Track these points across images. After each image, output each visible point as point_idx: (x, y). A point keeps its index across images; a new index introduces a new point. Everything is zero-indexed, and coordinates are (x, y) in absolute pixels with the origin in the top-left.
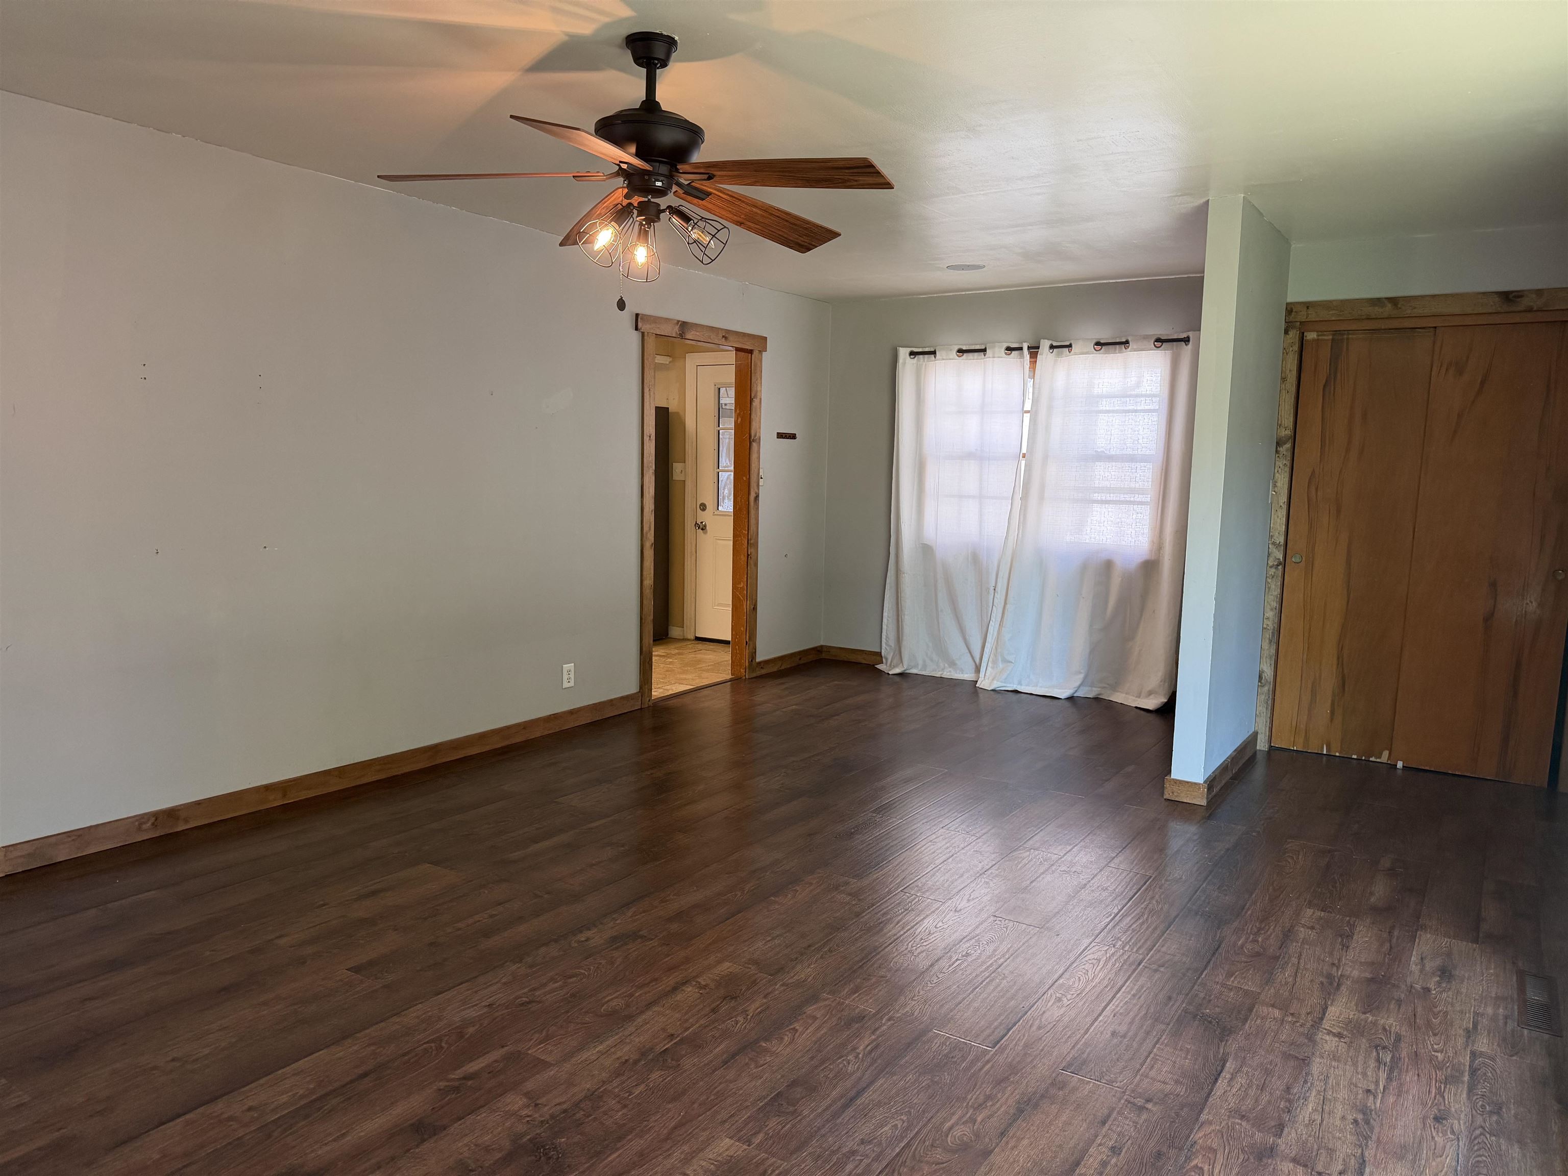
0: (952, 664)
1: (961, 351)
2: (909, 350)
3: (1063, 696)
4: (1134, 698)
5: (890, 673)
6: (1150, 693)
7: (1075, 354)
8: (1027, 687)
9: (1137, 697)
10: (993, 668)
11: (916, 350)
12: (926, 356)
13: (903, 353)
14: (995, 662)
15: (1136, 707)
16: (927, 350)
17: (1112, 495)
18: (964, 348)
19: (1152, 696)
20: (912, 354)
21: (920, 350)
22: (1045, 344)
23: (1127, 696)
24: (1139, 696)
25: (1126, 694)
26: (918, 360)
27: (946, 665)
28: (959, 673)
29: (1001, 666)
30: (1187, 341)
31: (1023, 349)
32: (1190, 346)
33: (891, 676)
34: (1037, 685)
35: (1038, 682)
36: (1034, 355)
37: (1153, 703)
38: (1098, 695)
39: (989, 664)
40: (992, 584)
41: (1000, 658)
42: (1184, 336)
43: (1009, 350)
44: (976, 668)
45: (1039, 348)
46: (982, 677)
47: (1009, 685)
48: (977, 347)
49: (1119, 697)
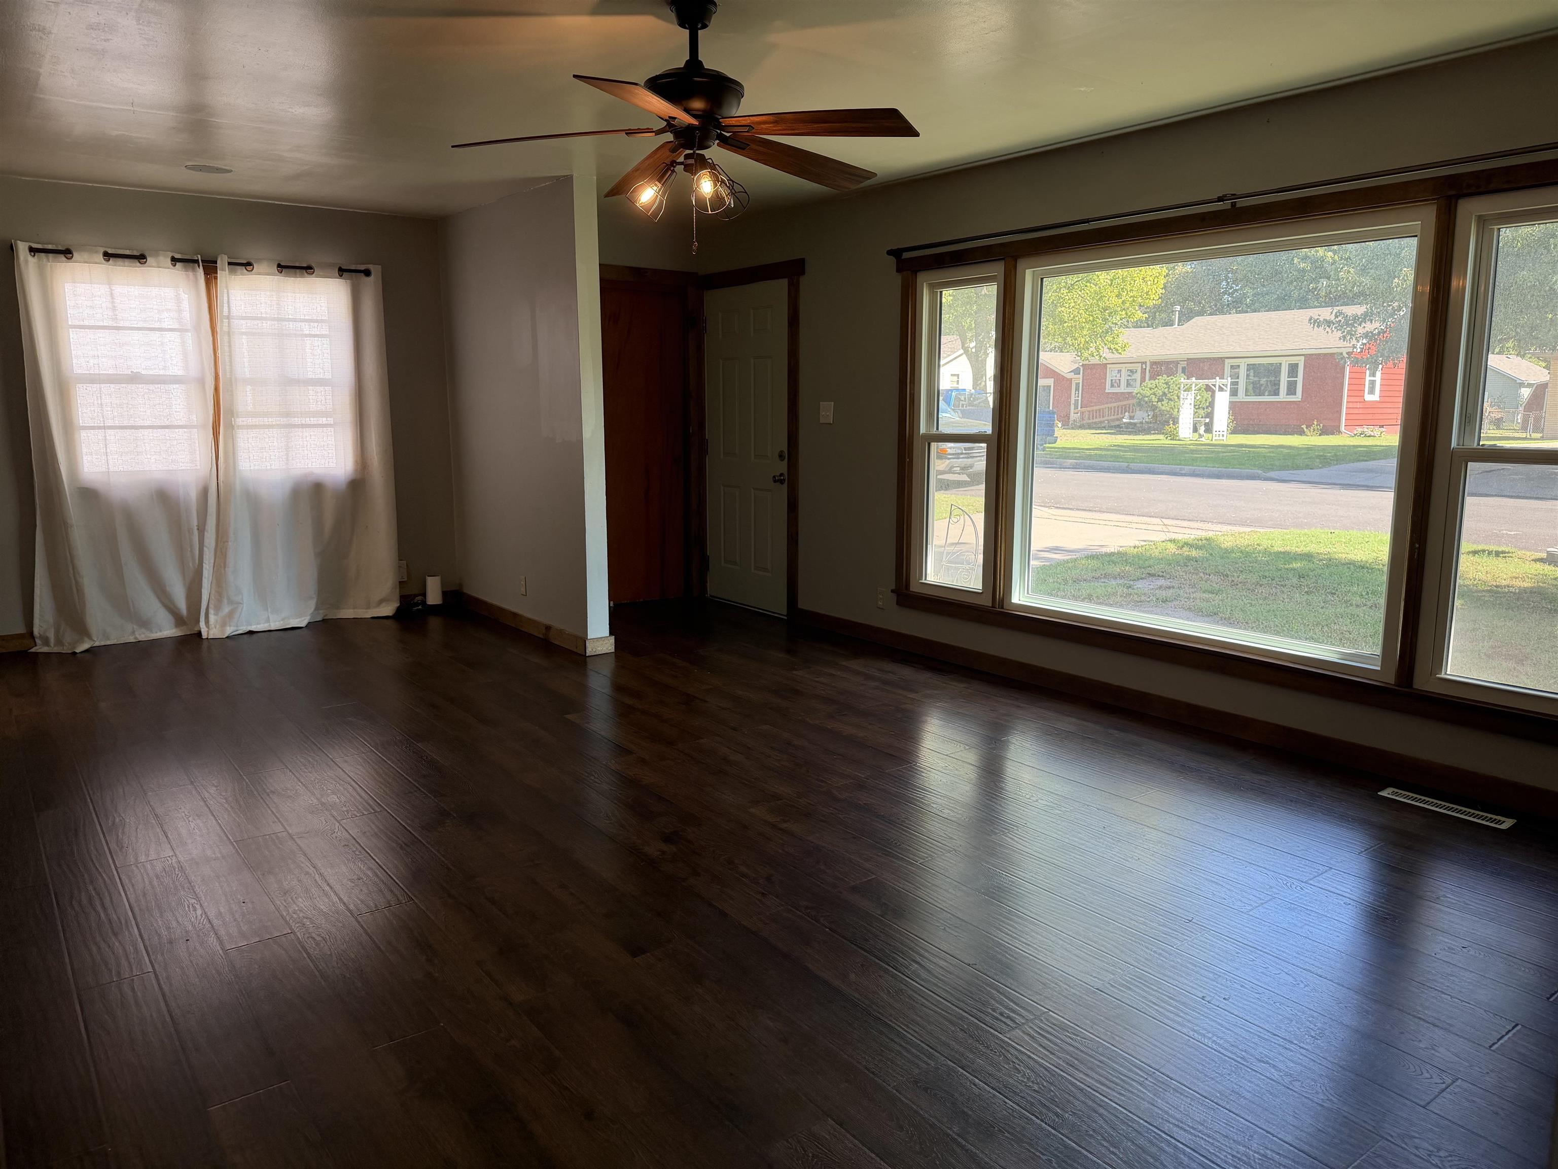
0: (145, 624)
1: (108, 256)
2: (29, 245)
3: (303, 624)
4: (365, 610)
5: (77, 651)
6: (381, 602)
7: (258, 273)
8: (258, 626)
10: (216, 614)
11: (35, 246)
12: (50, 255)
13: (22, 248)
14: (218, 609)
15: (373, 618)
16: (50, 247)
18: (110, 251)
19: (384, 604)
20: (32, 250)
22: (225, 260)
24: (368, 607)
26: (39, 259)
28: (156, 633)
29: (226, 609)
30: (367, 273)
31: (196, 261)
32: (372, 278)
33: (78, 655)
34: (268, 620)
35: (269, 617)
36: (210, 269)
37: (388, 610)
38: (325, 616)
39: (211, 611)
40: (195, 522)
41: (225, 601)
42: (362, 267)
43: (174, 260)
44: (179, 620)
45: (216, 262)
46: (204, 626)
47: (242, 628)
48: (128, 252)
49: (347, 613)
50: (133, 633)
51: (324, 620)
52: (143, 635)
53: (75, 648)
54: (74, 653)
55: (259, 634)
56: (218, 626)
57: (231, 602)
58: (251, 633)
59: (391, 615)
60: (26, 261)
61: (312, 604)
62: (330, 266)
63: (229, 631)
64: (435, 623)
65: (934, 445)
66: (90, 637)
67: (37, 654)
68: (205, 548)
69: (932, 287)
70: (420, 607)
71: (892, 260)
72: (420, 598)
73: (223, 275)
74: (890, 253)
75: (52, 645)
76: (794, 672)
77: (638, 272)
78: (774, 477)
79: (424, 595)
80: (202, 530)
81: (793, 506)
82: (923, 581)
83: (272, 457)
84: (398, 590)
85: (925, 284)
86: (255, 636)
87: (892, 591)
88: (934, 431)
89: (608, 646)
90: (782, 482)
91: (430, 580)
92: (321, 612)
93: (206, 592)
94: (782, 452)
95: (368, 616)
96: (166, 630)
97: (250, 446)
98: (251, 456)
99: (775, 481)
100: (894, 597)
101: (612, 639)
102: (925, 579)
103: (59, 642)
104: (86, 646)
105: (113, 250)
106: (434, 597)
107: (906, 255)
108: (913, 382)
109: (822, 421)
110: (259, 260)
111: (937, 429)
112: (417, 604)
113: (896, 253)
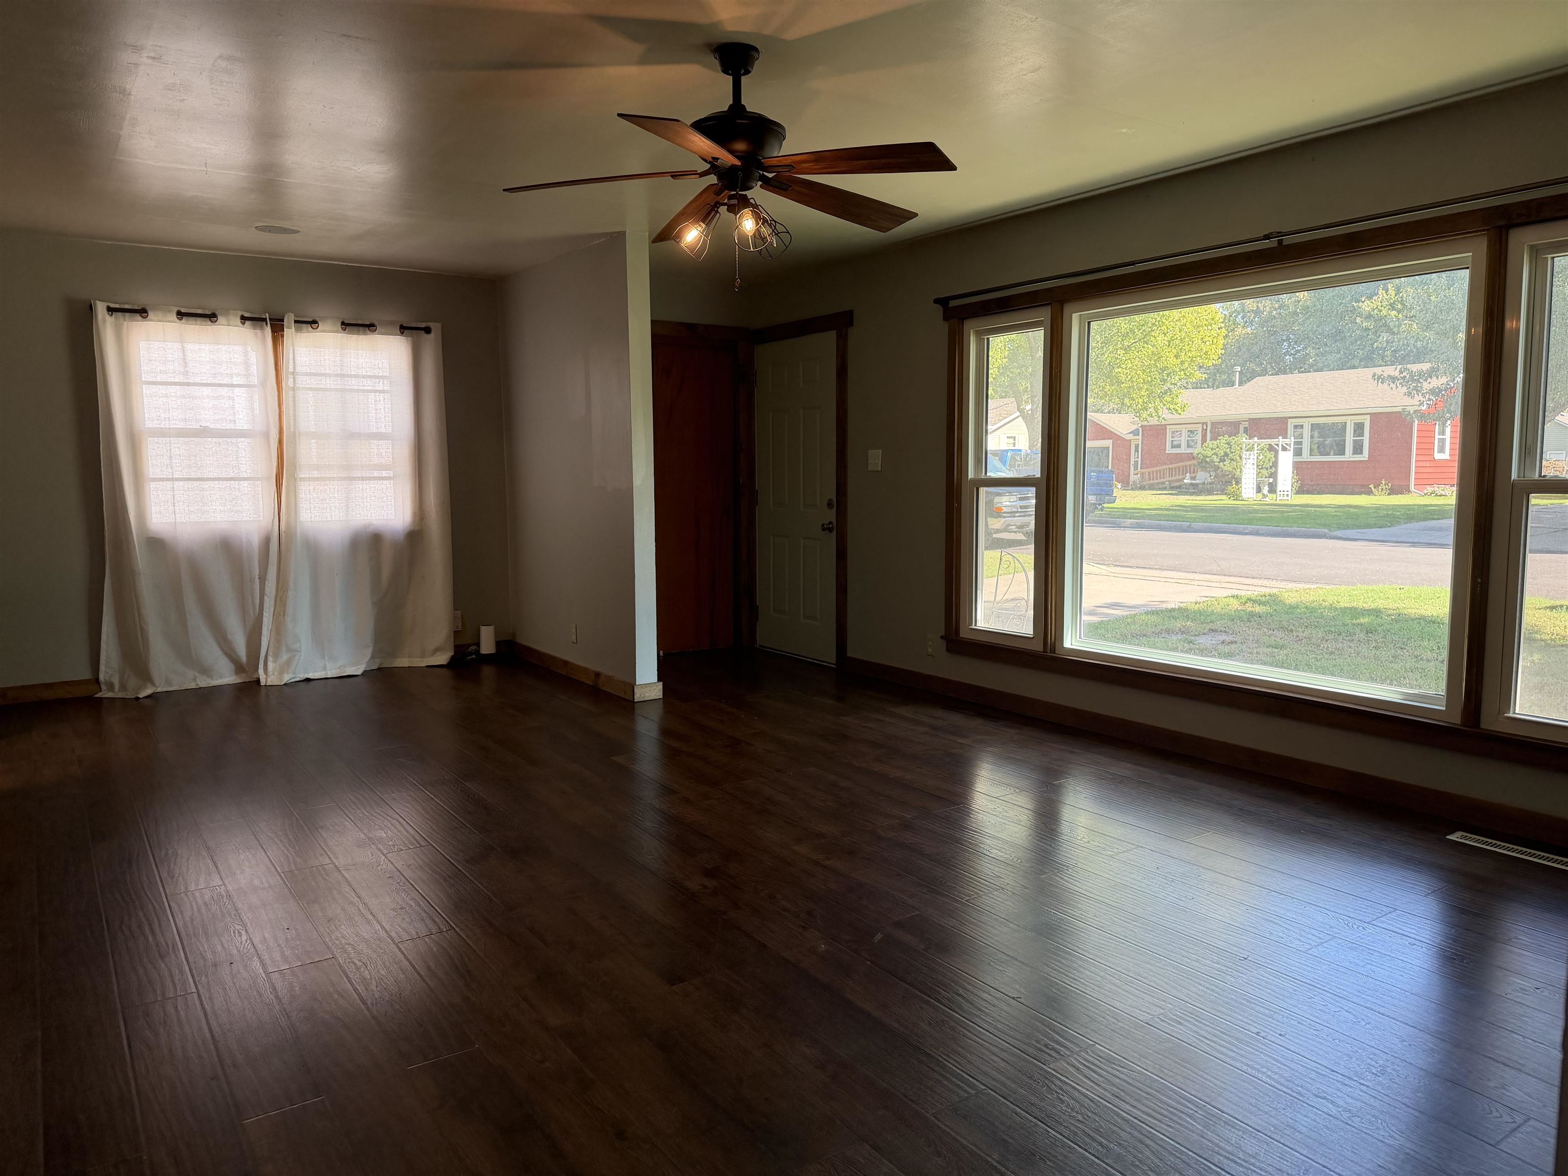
1: (181, 315)
2: (106, 304)
3: (359, 672)
5: (141, 696)
6: (436, 650)
7: (324, 331)
8: (318, 673)
9: (421, 658)
10: (274, 662)
11: (112, 305)
12: (127, 314)
13: (101, 308)
14: (276, 656)
15: (428, 666)
16: (127, 306)
17: (371, 472)
18: (183, 310)
19: (438, 653)
20: (111, 310)
22: (289, 319)
24: (423, 656)
25: (409, 657)
26: (121, 318)
27: (197, 674)
28: (217, 680)
29: (285, 657)
30: (428, 330)
31: (264, 320)
32: (432, 336)
33: (141, 700)
34: (325, 668)
35: (325, 665)
36: (278, 328)
37: (442, 659)
38: (380, 665)
39: (270, 659)
40: (256, 572)
41: (284, 649)
42: (423, 325)
43: (244, 319)
44: (239, 668)
45: (283, 321)
46: (263, 673)
47: (299, 676)
48: (200, 311)
49: (403, 662)
50: (195, 680)
51: (379, 669)
52: (204, 682)
53: (138, 693)
54: (137, 699)
55: (315, 681)
56: (276, 674)
57: (289, 650)
58: (308, 680)
59: (445, 663)
60: (104, 321)
61: (369, 652)
62: (391, 323)
63: (287, 678)
64: (488, 672)
65: (983, 490)
66: (153, 684)
67: (101, 699)
68: (265, 597)
69: (979, 334)
70: (474, 656)
71: (939, 308)
72: (473, 648)
73: (289, 332)
74: (937, 301)
75: (117, 691)
76: (842, 718)
77: (691, 327)
78: (823, 525)
79: (478, 644)
80: (263, 579)
81: (841, 554)
82: (973, 627)
83: (332, 509)
84: (452, 639)
85: (971, 331)
86: (312, 683)
87: (942, 637)
88: (983, 476)
89: (657, 692)
90: (830, 530)
91: (483, 629)
92: (377, 660)
93: (266, 640)
94: (831, 500)
95: (423, 664)
96: (226, 676)
97: (312, 497)
98: (312, 507)
99: (824, 529)
100: (943, 644)
101: (661, 685)
102: (975, 625)
103: (123, 687)
104: (148, 691)
105: (186, 309)
106: (487, 646)
107: (953, 303)
108: (960, 427)
109: (870, 468)
110: (324, 319)
111: (986, 473)
112: (471, 654)
113: (943, 302)
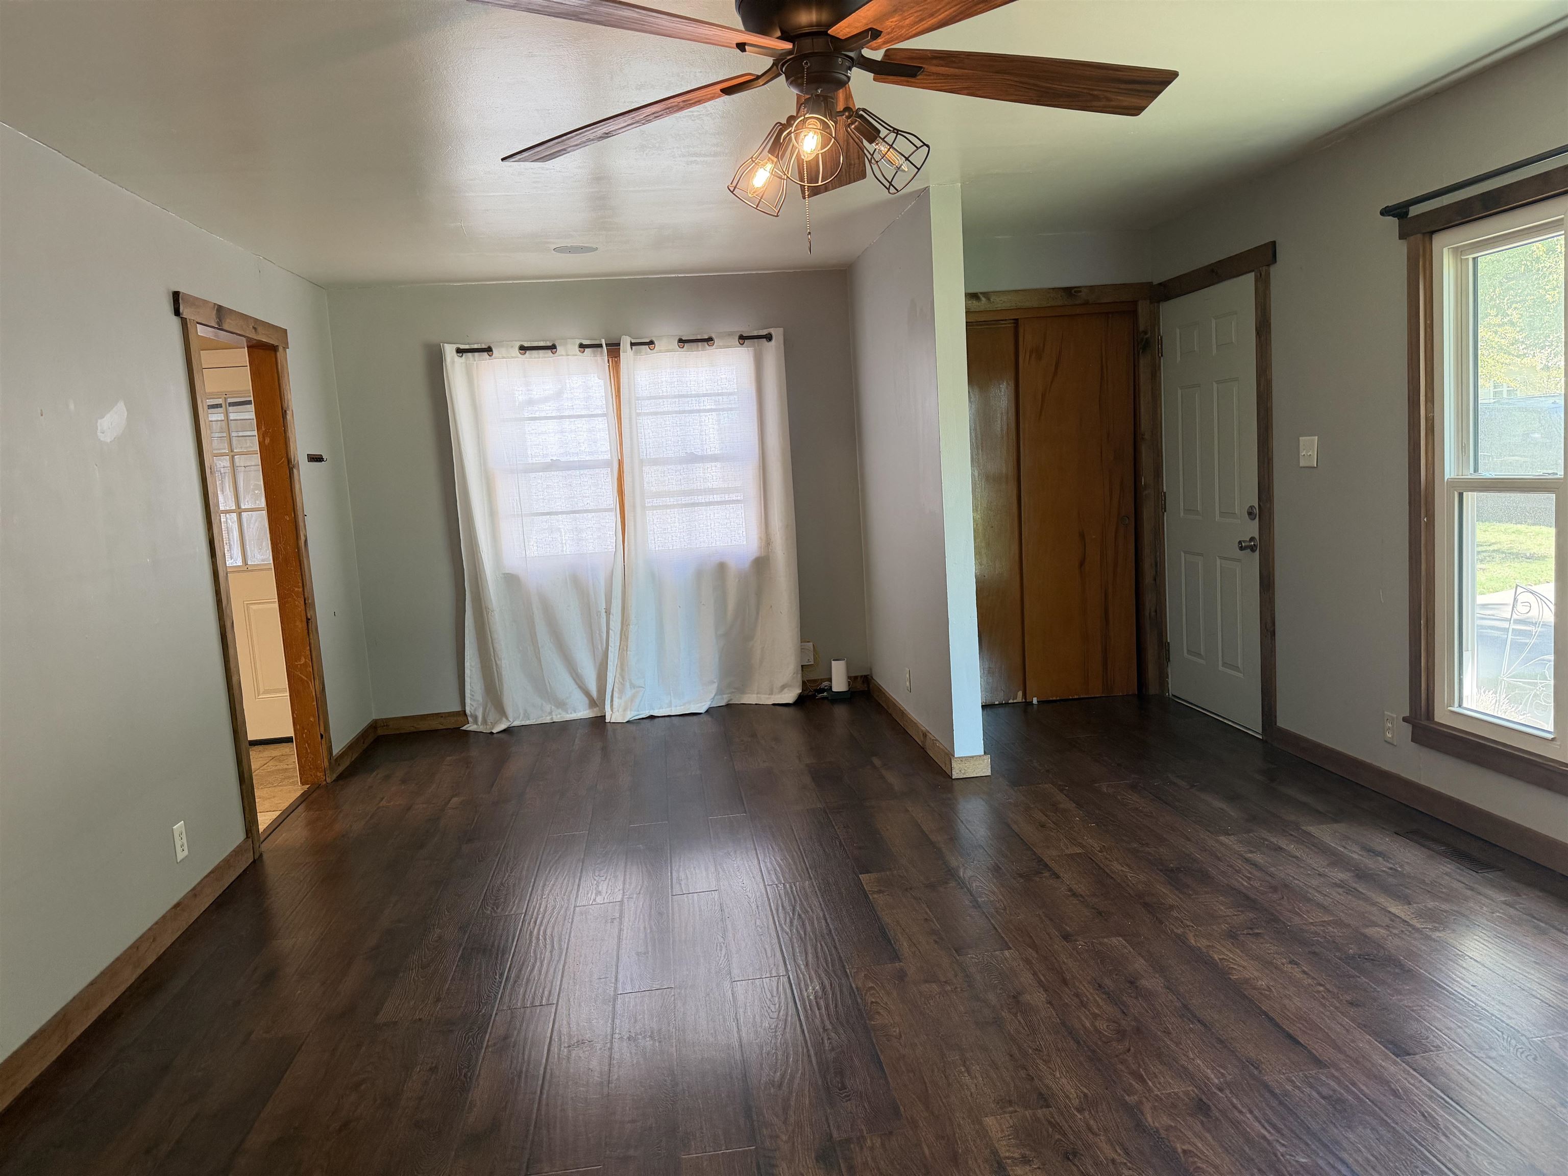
0: (561, 705)
1: (523, 349)
2: (455, 346)
3: (702, 710)
4: (767, 696)
5: (494, 731)
6: (783, 687)
7: (660, 351)
8: (661, 710)
9: (769, 695)
10: (620, 698)
11: (462, 347)
12: (476, 354)
13: (449, 350)
14: (621, 692)
15: (774, 705)
16: (476, 346)
17: (715, 496)
18: (526, 344)
19: (786, 690)
20: (460, 351)
21: (467, 347)
22: (626, 342)
23: (759, 695)
24: (771, 693)
25: (757, 694)
26: (467, 358)
27: (553, 707)
28: (571, 713)
29: (629, 693)
30: (769, 337)
31: (600, 346)
32: (773, 342)
33: (495, 735)
34: (670, 705)
35: (671, 701)
36: (614, 349)
37: (789, 696)
38: (729, 701)
39: (616, 695)
40: (603, 606)
41: (628, 684)
42: (764, 332)
43: (582, 346)
45: (619, 344)
46: (610, 710)
47: (644, 712)
48: (542, 344)
49: (751, 699)
50: (550, 713)
51: (728, 705)
52: (560, 716)
54: (492, 733)
55: (659, 719)
56: (620, 711)
57: (633, 686)
58: (652, 717)
59: (791, 702)
60: (453, 362)
61: (713, 688)
62: (730, 334)
63: (630, 716)
66: (507, 718)
67: (467, 732)
68: (610, 631)
69: (1458, 252)
70: (825, 694)
72: (826, 683)
73: (627, 354)
74: (1386, 212)
75: (480, 724)
78: (1240, 542)
79: (830, 680)
80: (608, 612)
81: (1267, 584)
82: (1455, 709)
84: (800, 676)
85: (1445, 250)
87: (1405, 720)
88: (1469, 474)
89: (984, 768)
90: (1253, 548)
91: (834, 664)
92: (725, 696)
93: (611, 675)
94: (1252, 507)
95: (770, 702)
97: (655, 527)
98: (656, 537)
99: (1241, 548)
100: (1407, 729)
101: (987, 759)
102: (1460, 706)
103: (485, 722)
104: (502, 726)
105: (529, 343)
106: (839, 684)
107: (1414, 211)
108: (1430, 399)
109: (1302, 464)
110: (660, 337)
111: (1476, 470)
112: (823, 691)
113: (1398, 211)
